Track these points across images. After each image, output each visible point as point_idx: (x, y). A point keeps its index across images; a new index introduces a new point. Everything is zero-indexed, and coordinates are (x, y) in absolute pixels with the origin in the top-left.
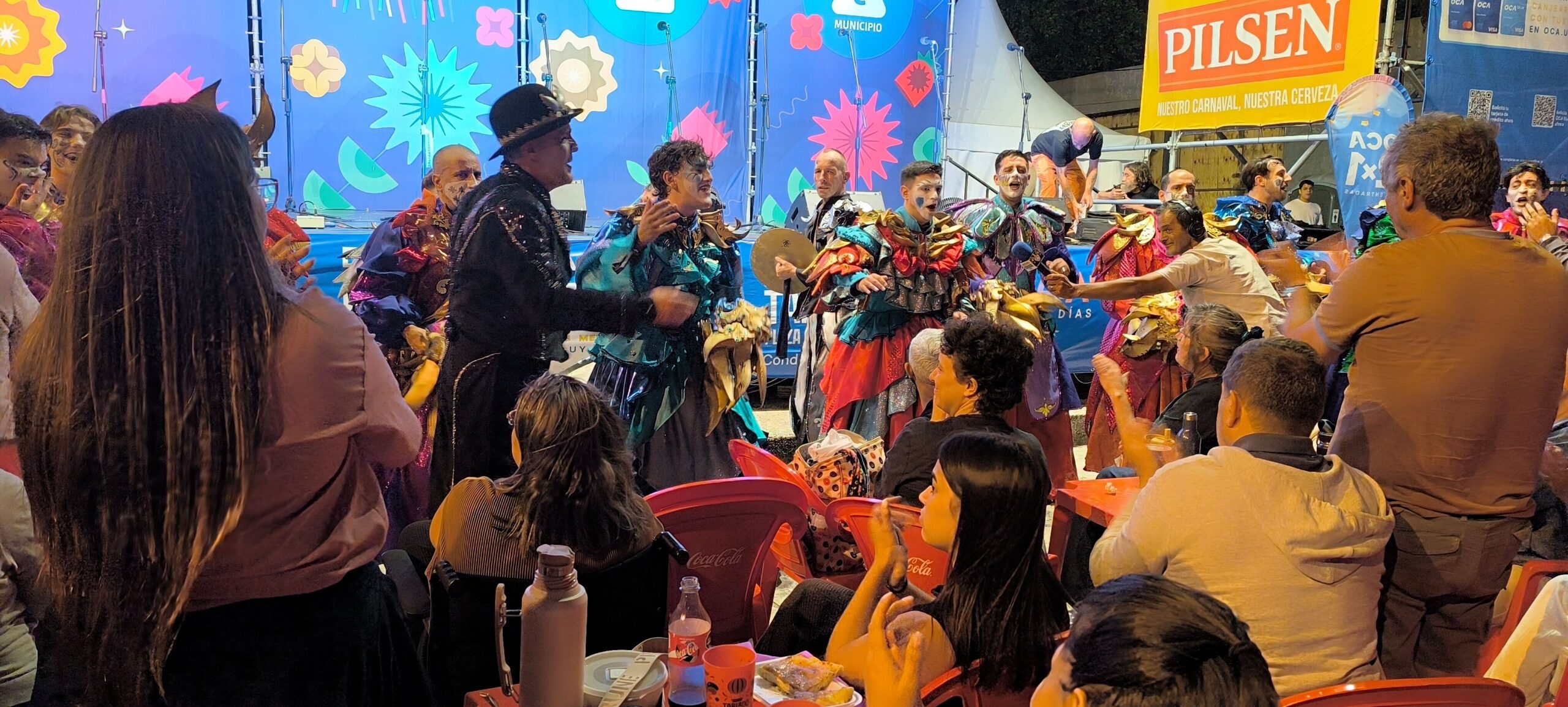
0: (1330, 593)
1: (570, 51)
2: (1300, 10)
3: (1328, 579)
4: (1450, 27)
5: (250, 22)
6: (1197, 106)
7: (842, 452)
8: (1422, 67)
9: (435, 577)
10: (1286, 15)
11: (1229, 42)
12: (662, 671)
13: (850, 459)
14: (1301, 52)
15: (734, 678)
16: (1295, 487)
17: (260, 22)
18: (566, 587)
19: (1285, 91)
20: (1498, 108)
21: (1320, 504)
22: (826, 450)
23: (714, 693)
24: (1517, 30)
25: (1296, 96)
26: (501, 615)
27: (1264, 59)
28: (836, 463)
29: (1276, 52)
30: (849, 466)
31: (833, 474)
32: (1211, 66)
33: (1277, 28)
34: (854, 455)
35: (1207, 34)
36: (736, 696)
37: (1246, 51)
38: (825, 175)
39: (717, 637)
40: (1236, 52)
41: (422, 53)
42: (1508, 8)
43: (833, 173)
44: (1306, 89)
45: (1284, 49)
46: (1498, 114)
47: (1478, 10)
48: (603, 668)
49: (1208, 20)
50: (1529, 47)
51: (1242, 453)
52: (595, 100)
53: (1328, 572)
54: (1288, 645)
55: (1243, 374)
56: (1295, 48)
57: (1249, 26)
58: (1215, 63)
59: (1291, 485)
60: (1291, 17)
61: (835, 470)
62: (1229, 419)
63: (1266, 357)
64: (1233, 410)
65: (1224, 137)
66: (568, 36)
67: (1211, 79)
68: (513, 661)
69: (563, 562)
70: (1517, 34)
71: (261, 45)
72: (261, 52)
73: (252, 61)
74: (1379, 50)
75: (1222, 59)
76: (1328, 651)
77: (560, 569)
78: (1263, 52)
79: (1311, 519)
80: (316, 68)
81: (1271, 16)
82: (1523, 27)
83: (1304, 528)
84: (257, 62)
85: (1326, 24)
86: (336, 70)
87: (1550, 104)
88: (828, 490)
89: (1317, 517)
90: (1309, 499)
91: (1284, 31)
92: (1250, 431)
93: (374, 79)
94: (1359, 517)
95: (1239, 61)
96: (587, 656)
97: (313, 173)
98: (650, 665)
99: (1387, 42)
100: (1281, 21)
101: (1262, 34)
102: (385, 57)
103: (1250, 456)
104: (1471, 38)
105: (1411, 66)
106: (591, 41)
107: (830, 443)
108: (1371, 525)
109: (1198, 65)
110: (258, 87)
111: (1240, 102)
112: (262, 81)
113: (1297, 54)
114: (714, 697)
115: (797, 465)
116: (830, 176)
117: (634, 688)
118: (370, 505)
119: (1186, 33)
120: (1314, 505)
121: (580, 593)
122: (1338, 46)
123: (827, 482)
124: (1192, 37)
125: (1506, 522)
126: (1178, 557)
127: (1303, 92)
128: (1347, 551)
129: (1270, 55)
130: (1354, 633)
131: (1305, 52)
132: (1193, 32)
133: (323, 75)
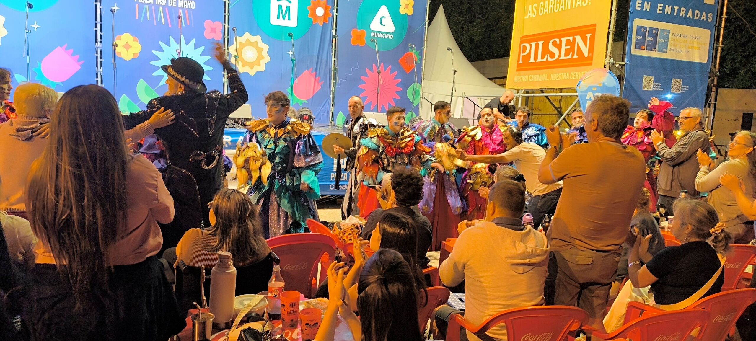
0: (522, 277)
1: (248, 43)
2: (575, 38)
3: (521, 272)
4: (636, 48)
5: (96, 24)
6: (531, 78)
7: (354, 225)
8: (624, 65)
9: (178, 267)
10: (569, 40)
11: (546, 51)
12: (265, 302)
13: (357, 228)
14: (575, 56)
15: (292, 302)
16: (510, 236)
17: (101, 25)
18: (228, 267)
19: (568, 74)
20: (656, 84)
21: (519, 243)
22: (347, 224)
23: (284, 308)
24: (664, 50)
25: (572, 76)
26: (203, 278)
27: (560, 59)
28: (351, 229)
29: (565, 56)
30: (357, 230)
31: (350, 234)
32: (537, 61)
33: (566, 45)
34: (359, 226)
35: (537, 46)
36: (292, 309)
37: (552, 55)
38: (353, 108)
39: (286, 288)
40: (548, 55)
41: (179, 42)
42: (660, 40)
43: (357, 107)
44: (577, 73)
45: (568, 55)
46: (656, 86)
47: (648, 41)
48: (242, 301)
49: (537, 40)
50: (669, 58)
51: (493, 225)
52: (260, 65)
53: (521, 269)
54: (506, 297)
55: (495, 195)
56: (573, 55)
57: (554, 44)
58: (539, 60)
59: (509, 236)
60: (572, 41)
61: (351, 232)
62: (491, 212)
63: (504, 188)
64: (492, 209)
65: (543, 92)
66: (247, 35)
67: (537, 66)
68: (207, 295)
69: (228, 257)
70: (664, 52)
71: (101, 35)
72: (101, 38)
73: (96, 42)
74: (606, 57)
75: (542, 58)
76: (521, 299)
77: (226, 260)
78: (560, 56)
79: (515, 249)
80: (127, 46)
81: (564, 40)
82: (667, 49)
83: (512, 252)
84: (99, 43)
85: (586, 45)
86: (136, 48)
87: (679, 83)
88: (347, 241)
89: (517, 248)
90: (515, 241)
91: (569, 47)
92: (499, 216)
93: (155, 52)
94: (533, 249)
95: (549, 59)
96: (236, 296)
97: (124, 95)
98: (260, 299)
99: (609, 54)
100: (568, 42)
101: (560, 48)
102: (161, 43)
103: (495, 225)
104: (644, 53)
105: (620, 65)
106: (258, 38)
107: (349, 221)
108: (538, 251)
109: (532, 60)
110: (99, 55)
111: (549, 77)
112: (101, 52)
113: (574, 57)
114: (284, 309)
115: (335, 230)
116: (355, 109)
117: (254, 307)
118: (156, 235)
119: (528, 46)
120: (517, 244)
121: (234, 270)
122: (590, 55)
123: (347, 237)
124: (530, 48)
125: (611, 254)
126: (468, 264)
127: (575, 74)
128: (527, 261)
129: (563, 57)
130: (532, 292)
131: (577, 57)
132: (531, 46)
133: (130, 50)
